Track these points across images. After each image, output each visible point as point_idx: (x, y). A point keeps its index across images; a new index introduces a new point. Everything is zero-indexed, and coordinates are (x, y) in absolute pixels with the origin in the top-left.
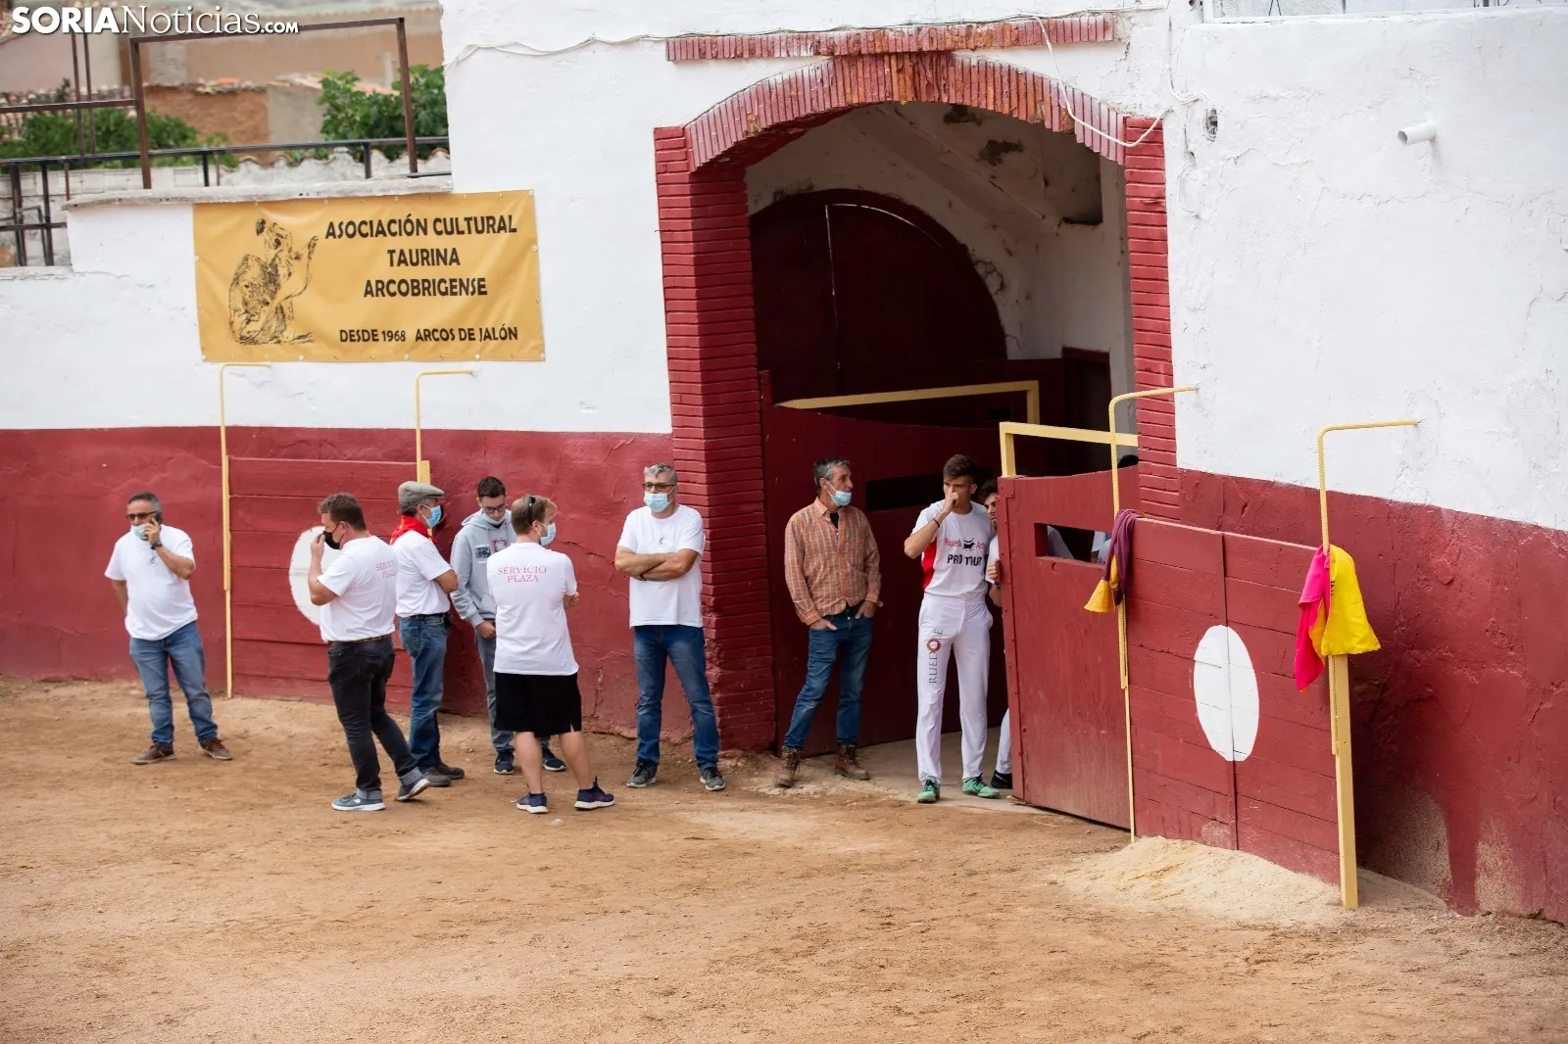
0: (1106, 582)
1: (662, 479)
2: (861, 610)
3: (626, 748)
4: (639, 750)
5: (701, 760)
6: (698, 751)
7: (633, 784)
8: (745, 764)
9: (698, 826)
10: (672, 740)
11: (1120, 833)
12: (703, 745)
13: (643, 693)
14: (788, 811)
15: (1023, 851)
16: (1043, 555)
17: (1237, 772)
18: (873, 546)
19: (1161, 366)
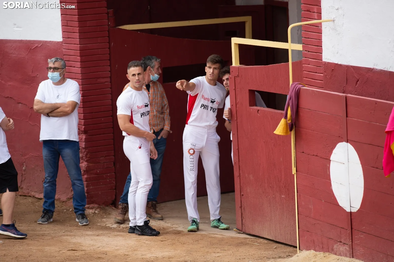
0: (285, 120)
1: (57, 65)
2: (162, 134)
3: (37, 204)
4: (44, 204)
5: (76, 210)
6: (75, 205)
7: (40, 222)
8: (100, 212)
9: (74, 244)
10: (61, 199)
11: (292, 249)
12: (77, 201)
13: (47, 175)
14: (121, 235)
15: (242, 257)
16: (253, 106)
17: (352, 218)
18: (166, 102)
19: (315, 9)
